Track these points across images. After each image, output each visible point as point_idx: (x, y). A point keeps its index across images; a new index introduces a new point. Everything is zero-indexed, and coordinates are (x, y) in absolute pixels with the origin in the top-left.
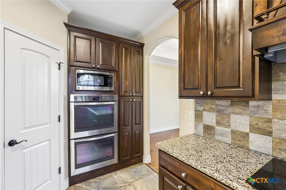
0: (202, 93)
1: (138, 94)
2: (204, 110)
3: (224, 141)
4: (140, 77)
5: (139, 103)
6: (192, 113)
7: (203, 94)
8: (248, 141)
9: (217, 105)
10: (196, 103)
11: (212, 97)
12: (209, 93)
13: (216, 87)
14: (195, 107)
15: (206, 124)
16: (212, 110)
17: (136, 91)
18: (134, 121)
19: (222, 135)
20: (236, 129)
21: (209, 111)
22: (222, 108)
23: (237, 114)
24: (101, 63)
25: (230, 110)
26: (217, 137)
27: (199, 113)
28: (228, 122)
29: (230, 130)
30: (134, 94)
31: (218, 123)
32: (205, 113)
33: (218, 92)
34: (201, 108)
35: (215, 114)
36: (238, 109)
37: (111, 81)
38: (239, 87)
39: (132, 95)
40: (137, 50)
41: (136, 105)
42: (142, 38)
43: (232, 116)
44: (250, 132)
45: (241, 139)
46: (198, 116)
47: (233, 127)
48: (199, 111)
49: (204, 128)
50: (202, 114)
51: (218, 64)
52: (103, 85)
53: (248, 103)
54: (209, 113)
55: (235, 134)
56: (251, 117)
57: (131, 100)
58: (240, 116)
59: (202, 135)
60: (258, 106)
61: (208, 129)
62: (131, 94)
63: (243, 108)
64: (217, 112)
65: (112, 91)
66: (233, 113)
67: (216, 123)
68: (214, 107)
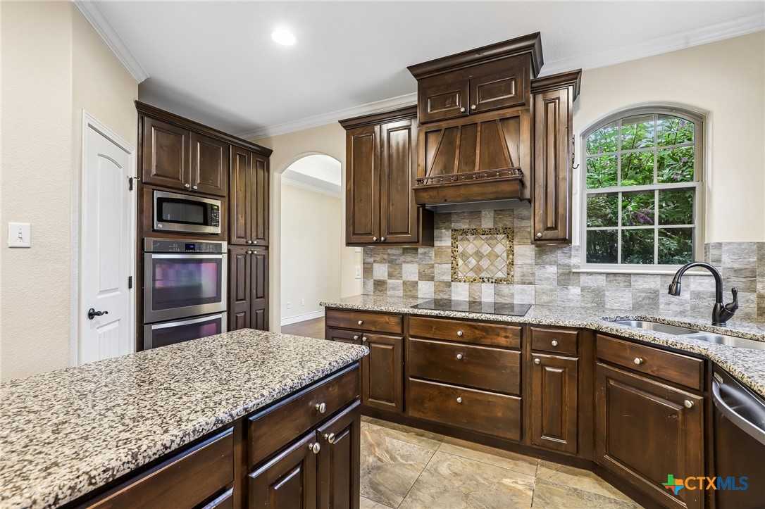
0: (375, 238)
1: (262, 242)
2: (374, 261)
3: (396, 295)
4: (264, 210)
5: (262, 257)
6: (358, 268)
7: (377, 240)
8: (417, 290)
9: (389, 254)
10: (365, 253)
11: (385, 243)
12: (383, 239)
13: (389, 233)
14: (364, 259)
15: (376, 278)
16: (384, 261)
17: (257, 236)
18: (254, 291)
19: (394, 289)
20: (408, 280)
21: (381, 262)
22: (394, 257)
23: (408, 262)
24: (199, 182)
25: (402, 259)
26: (388, 293)
27: (369, 266)
28: (400, 273)
29: (402, 281)
30: (255, 242)
31: (390, 276)
32: (376, 266)
33: (391, 238)
34: (371, 260)
35: (387, 265)
36: (409, 258)
37: (216, 216)
38: (407, 233)
39: (252, 243)
40: (259, 161)
41: (257, 262)
42: (268, 139)
43: (404, 266)
44: (419, 280)
45: (412, 289)
46: (367, 270)
47: (405, 278)
48: (368, 263)
49: (374, 284)
50: (372, 268)
51: (391, 208)
52: (202, 222)
53: (417, 249)
54: (380, 265)
55: (406, 284)
56: (419, 264)
57: (250, 252)
58: (411, 265)
59: (372, 293)
60: (425, 253)
61: (379, 285)
62: (250, 242)
63: (414, 255)
64: (389, 262)
65: (217, 234)
66: (405, 262)
67: (388, 275)
68: (386, 256)
